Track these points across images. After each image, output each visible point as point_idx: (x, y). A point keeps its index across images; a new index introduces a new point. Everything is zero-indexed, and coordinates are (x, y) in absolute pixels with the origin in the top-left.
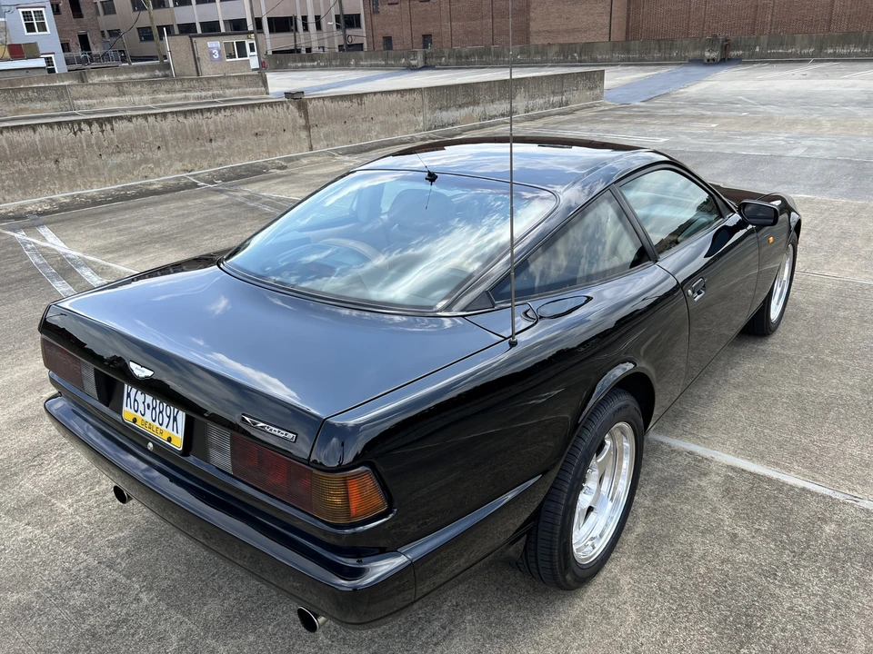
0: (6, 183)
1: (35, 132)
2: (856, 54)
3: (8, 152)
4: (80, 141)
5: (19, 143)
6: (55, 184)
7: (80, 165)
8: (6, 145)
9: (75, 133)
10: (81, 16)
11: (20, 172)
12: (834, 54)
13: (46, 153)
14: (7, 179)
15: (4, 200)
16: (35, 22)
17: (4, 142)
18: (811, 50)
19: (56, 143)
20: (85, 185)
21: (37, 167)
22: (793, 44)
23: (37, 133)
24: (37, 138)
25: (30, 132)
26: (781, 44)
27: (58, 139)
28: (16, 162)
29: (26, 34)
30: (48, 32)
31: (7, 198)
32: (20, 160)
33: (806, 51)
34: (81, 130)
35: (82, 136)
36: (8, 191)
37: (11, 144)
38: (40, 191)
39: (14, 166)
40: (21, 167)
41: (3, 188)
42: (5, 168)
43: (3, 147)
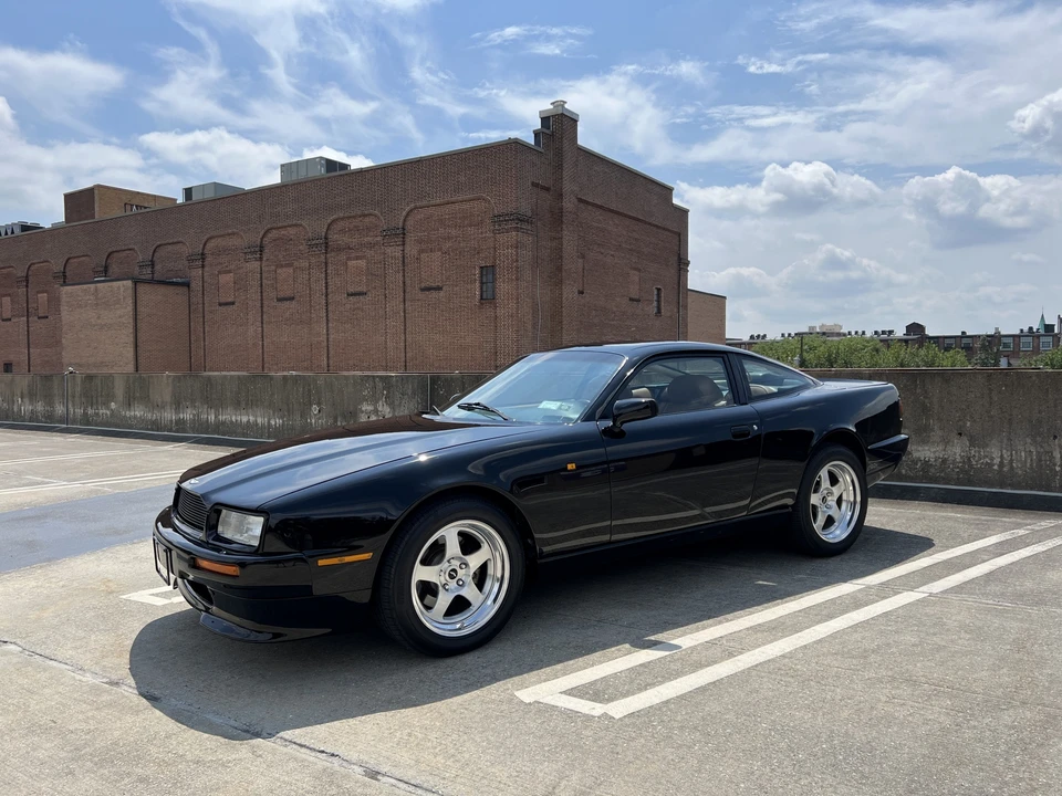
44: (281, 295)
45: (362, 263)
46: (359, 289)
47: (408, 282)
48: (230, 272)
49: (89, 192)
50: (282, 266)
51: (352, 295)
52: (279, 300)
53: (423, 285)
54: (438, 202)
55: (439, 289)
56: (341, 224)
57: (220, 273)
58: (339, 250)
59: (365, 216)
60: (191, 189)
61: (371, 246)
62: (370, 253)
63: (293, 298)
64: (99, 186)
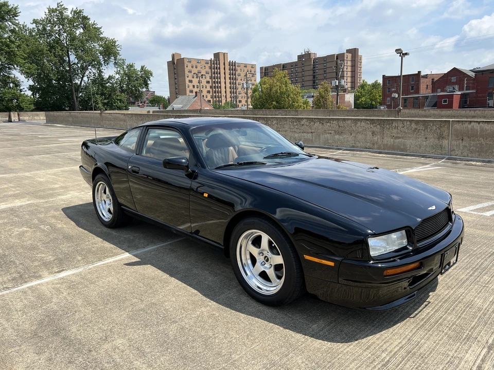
0: (472, 148)
3: (479, 133)
5: (486, 130)
8: (479, 130)
11: (481, 144)
14: (473, 146)
15: (468, 155)
17: (479, 127)
28: (481, 139)
31: (469, 155)
32: (483, 138)
36: (471, 152)
37: (482, 130)
38: (488, 155)
39: (478, 140)
40: (483, 141)
41: (469, 150)
42: (474, 140)
43: (477, 130)
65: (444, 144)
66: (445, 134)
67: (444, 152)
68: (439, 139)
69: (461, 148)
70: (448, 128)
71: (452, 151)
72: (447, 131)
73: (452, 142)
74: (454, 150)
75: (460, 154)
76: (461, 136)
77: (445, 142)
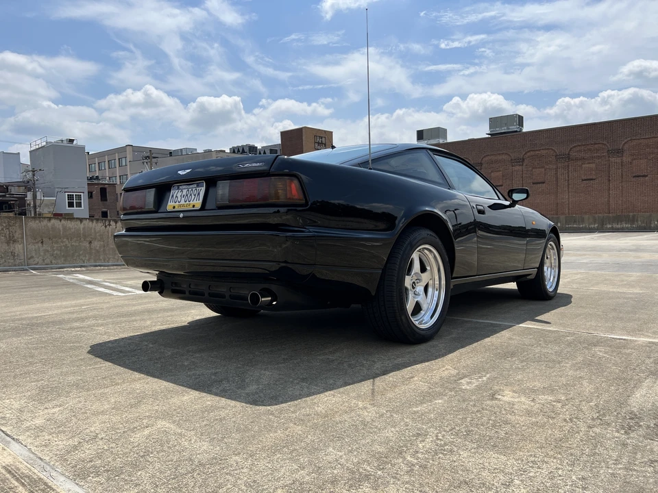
0: (55, 252)
1: (81, 223)
2: (627, 228)
3: (61, 233)
4: (108, 232)
5: (70, 229)
6: (86, 257)
7: (104, 246)
8: (61, 229)
9: (106, 227)
10: (106, 200)
11: (66, 247)
12: (612, 228)
13: (85, 237)
14: (57, 249)
15: (51, 262)
16: (75, 201)
17: (61, 226)
18: (596, 225)
19: (93, 231)
20: (104, 260)
21: (77, 244)
22: (583, 221)
23: (82, 224)
24: (82, 226)
25: (79, 222)
26: (575, 222)
27: (95, 229)
28: (65, 240)
29: (67, 208)
30: (83, 208)
31: (53, 261)
32: (68, 239)
33: (592, 226)
34: (110, 225)
35: (110, 230)
36: (55, 257)
37: (65, 228)
38: (76, 260)
39: (62, 242)
40: (67, 243)
41: (53, 255)
42: (57, 242)
43: (59, 229)
44: (536, 181)
45: (593, 166)
46: (591, 177)
47: (624, 174)
48: (500, 171)
49: (299, 131)
50: (536, 168)
51: (585, 180)
52: (533, 183)
53: (634, 175)
54: (647, 137)
55: (647, 176)
56: (578, 148)
57: (492, 172)
58: (577, 159)
59: (596, 144)
60: (422, 130)
61: (599, 157)
62: (597, 161)
63: (544, 183)
64: (305, 127)
65: (17, 250)
66: (17, 235)
67: (18, 262)
68: (8, 243)
69: (42, 254)
70: (21, 226)
71: (30, 259)
72: (19, 231)
73: (29, 246)
74: (32, 257)
75: (41, 262)
76: (40, 238)
77: (18, 248)
